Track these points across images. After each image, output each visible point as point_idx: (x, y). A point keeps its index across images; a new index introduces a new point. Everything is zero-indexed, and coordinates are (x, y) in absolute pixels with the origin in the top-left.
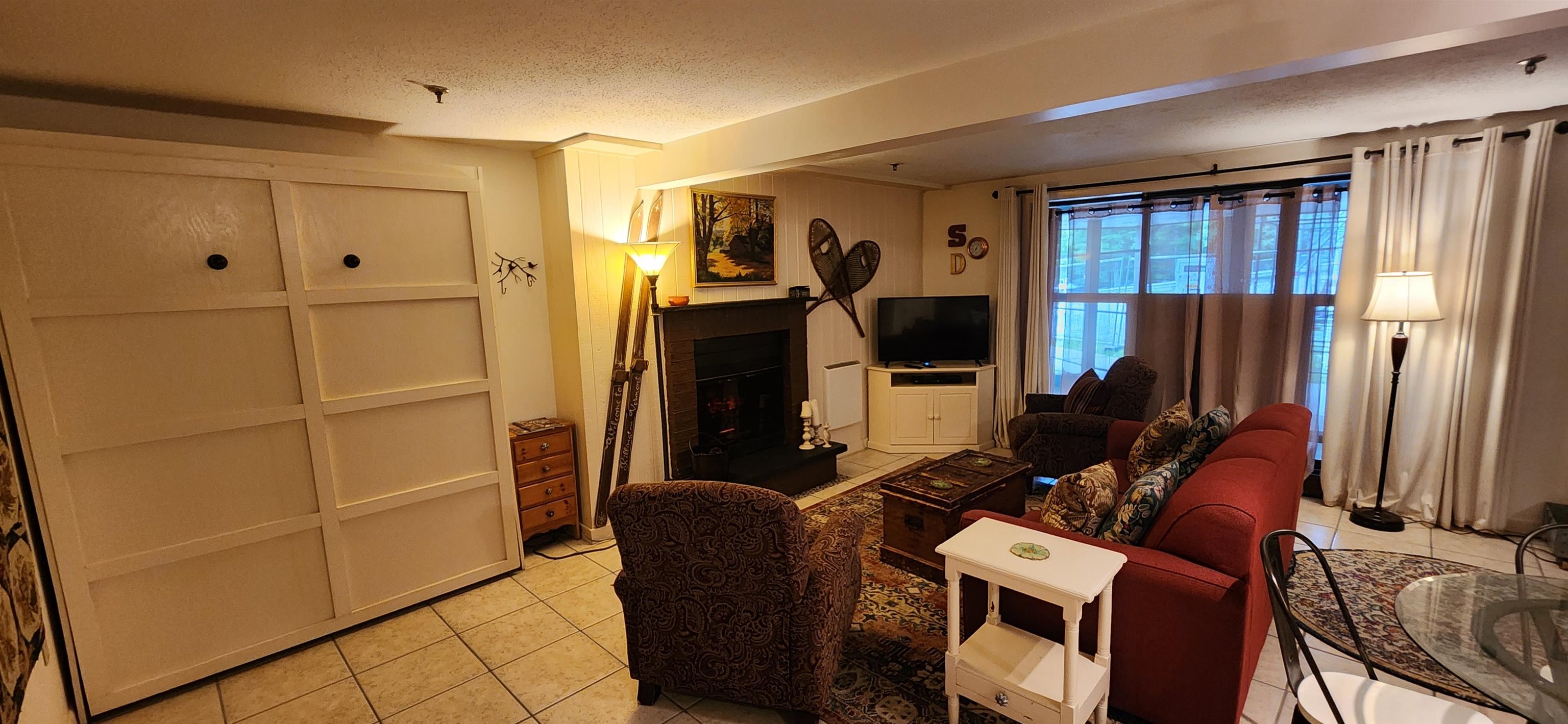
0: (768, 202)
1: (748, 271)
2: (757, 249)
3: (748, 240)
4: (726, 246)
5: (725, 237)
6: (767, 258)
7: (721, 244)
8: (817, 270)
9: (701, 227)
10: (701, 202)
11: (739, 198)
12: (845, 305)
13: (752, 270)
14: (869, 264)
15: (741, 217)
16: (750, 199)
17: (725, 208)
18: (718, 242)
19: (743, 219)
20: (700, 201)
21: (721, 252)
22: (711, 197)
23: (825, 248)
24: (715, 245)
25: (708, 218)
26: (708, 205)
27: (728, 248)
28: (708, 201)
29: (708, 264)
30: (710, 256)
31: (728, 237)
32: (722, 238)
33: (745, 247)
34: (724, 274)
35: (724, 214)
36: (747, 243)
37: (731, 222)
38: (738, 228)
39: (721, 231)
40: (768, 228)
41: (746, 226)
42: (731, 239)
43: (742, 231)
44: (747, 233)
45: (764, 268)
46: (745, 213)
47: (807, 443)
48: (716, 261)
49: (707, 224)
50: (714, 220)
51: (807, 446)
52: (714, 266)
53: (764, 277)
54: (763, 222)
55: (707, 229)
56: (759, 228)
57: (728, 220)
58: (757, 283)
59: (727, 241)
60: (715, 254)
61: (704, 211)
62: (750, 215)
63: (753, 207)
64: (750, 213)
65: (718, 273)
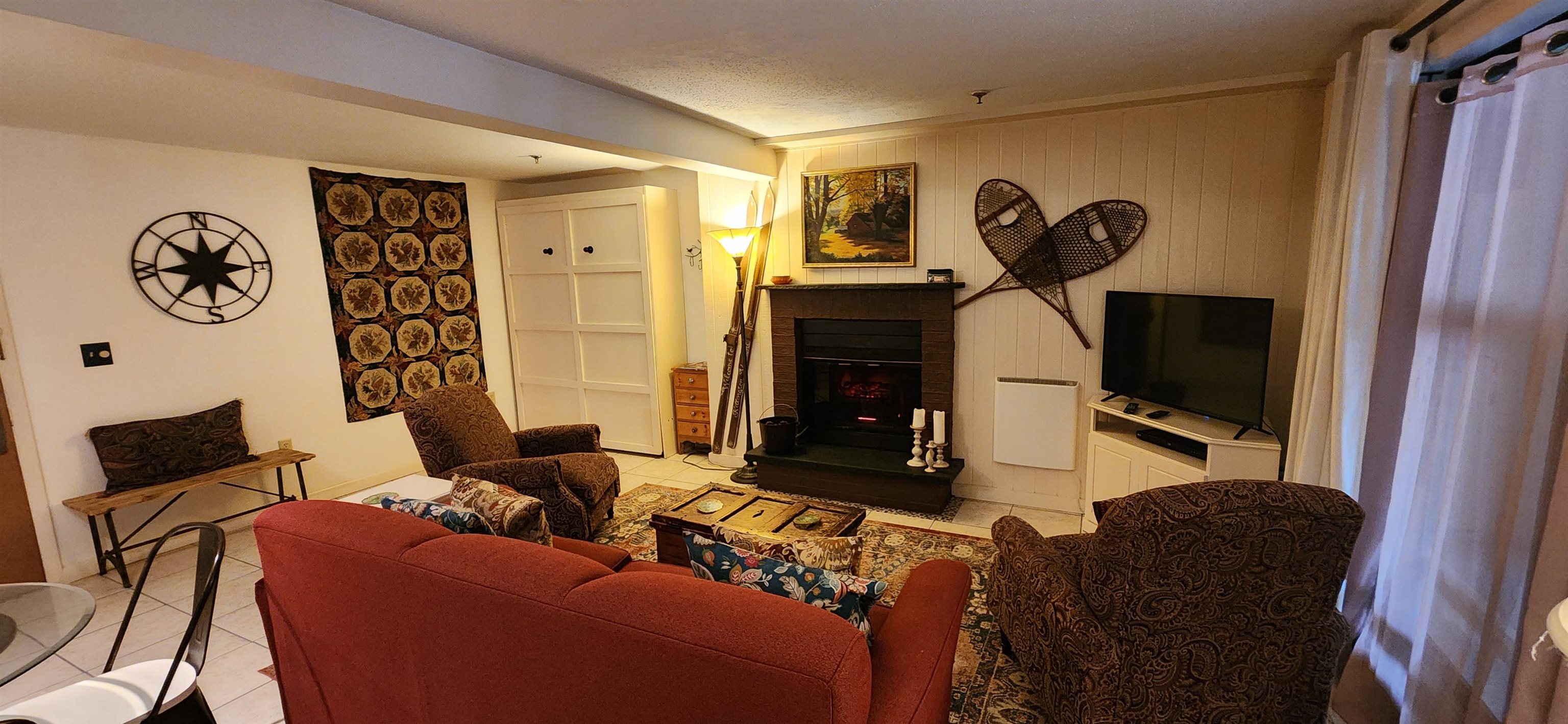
0: (901, 171)
1: (871, 252)
2: (885, 226)
3: (872, 217)
4: (842, 225)
5: (841, 217)
6: (900, 236)
7: (837, 224)
8: (991, 249)
9: (814, 209)
10: (814, 184)
11: (860, 173)
12: (1048, 297)
13: (877, 250)
14: (1111, 237)
15: (863, 193)
16: (876, 171)
17: (843, 186)
18: (834, 221)
19: (866, 195)
20: (812, 183)
21: (836, 232)
22: (826, 177)
23: (1008, 218)
24: (829, 226)
25: (822, 199)
26: (822, 186)
27: (846, 228)
28: (822, 182)
29: (821, 245)
30: (822, 237)
31: (845, 216)
32: (838, 218)
33: (868, 225)
34: (839, 254)
35: (839, 194)
36: (871, 221)
37: (850, 200)
38: (858, 205)
39: (837, 211)
40: (902, 202)
41: (870, 202)
42: (849, 218)
43: (863, 209)
44: (871, 209)
45: (895, 247)
46: (869, 188)
47: (915, 458)
48: (830, 242)
49: (821, 205)
50: (828, 200)
51: (914, 463)
52: (828, 247)
53: (894, 258)
54: (894, 194)
55: (820, 211)
56: (889, 203)
57: (847, 198)
58: (881, 264)
59: (843, 220)
60: (828, 234)
61: (817, 192)
62: (875, 189)
63: (881, 180)
64: (876, 187)
65: (833, 254)
